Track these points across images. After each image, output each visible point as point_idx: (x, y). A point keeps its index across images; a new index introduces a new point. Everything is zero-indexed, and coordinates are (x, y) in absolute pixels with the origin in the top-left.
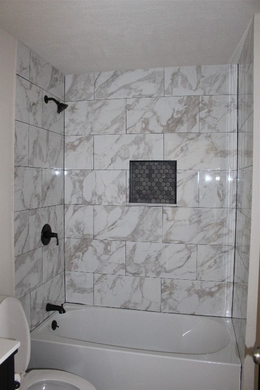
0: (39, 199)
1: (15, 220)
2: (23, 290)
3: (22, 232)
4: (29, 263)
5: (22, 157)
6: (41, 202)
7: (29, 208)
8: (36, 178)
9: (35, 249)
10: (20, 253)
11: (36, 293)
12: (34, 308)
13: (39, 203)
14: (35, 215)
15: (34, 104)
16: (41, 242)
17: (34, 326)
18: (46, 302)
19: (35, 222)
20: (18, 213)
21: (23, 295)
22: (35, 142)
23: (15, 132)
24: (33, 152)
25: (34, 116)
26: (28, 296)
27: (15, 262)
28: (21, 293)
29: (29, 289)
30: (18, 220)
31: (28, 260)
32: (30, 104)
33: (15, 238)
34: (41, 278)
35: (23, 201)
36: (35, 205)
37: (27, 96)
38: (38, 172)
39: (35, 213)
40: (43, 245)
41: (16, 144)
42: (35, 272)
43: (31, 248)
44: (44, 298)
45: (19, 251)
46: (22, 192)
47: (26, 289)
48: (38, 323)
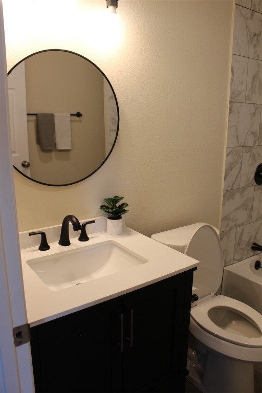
0: (255, 137)
1: (227, 155)
2: (228, 224)
3: (233, 168)
4: (238, 200)
5: (239, 92)
6: (257, 141)
7: (243, 144)
8: (254, 114)
9: (246, 187)
10: (230, 188)
11: (243, 230)
12: (239, 244)
13: (255, 141)
14: (249, 153)
15: (255, 35)
16: (254, 180)
17: (237, 260)
18: (252, 241)
19: (249, 160)
20: (231, 149)
21: (228, 228)
22: (254, 77)
23: (232, 67)
24: (252, 87)
25: (255, 48)
26: (234, 231)
27: (224, 196)
28: (227, 227)
29: (236, 225)
30: (230, 156)
31: (238, 196)
32: (251, 36)
33: (225, 173)
34: (250, 216)
35: (237, 137)
36: (250, 143)
37: (247, 27)
38: (257, 108)
39: (250, 151)
40: (255, 184)
41: (232, 79)
42: (244, 209)
43: (242, 185)
44: (251, 237)
45: (229, 186)
46: (237, 129)
47: (232, 224)
48: (240, 258)
